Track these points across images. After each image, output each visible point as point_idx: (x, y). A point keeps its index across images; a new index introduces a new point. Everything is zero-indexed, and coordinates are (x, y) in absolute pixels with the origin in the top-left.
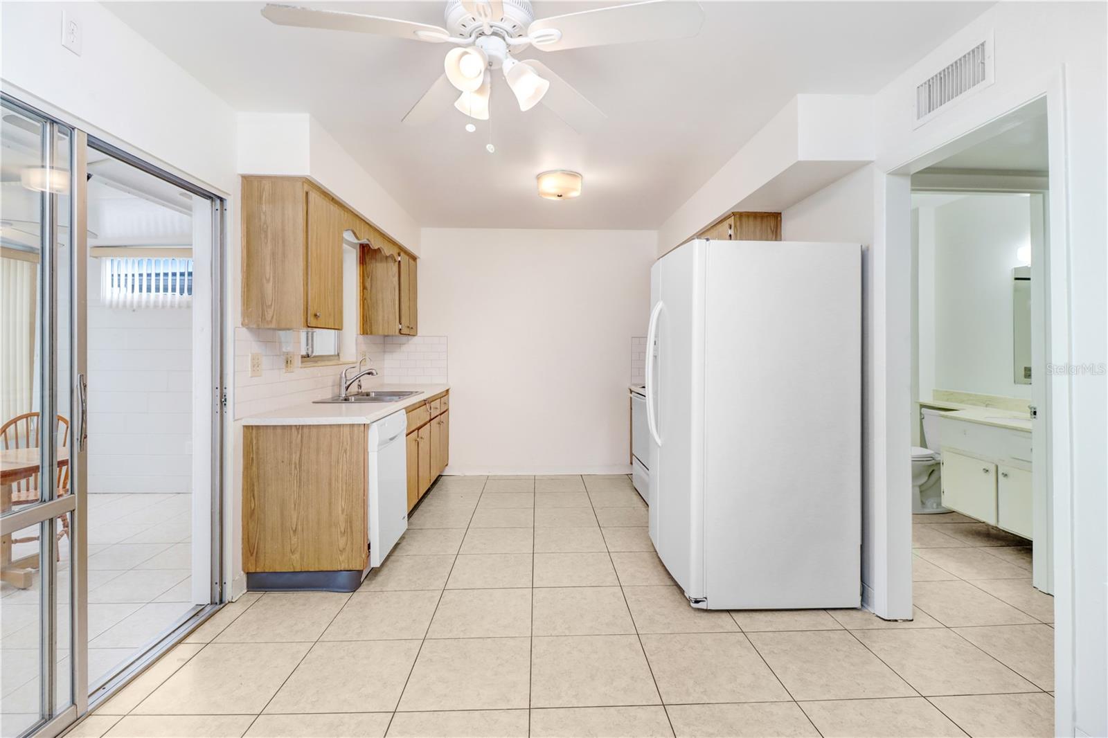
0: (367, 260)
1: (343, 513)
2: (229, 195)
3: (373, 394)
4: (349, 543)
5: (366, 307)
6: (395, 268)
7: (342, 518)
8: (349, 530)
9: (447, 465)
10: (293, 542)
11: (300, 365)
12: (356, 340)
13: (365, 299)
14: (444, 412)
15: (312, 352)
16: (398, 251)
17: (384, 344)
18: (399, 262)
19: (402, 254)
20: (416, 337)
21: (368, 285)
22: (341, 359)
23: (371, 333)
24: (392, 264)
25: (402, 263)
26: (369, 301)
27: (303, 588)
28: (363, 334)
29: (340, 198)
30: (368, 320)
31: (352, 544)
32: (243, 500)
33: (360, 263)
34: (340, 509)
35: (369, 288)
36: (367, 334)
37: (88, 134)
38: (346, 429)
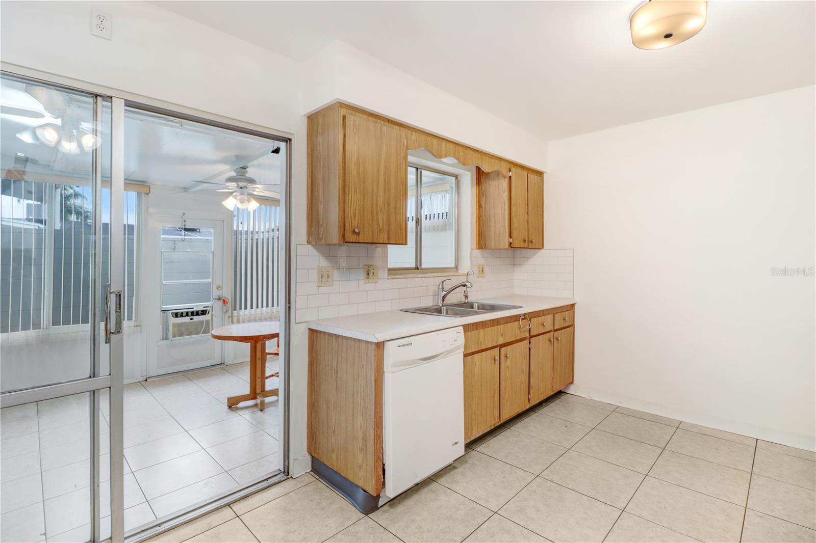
0: (482, 180)
1: (361, 430)
2: (293, 134)
3: (477, 304)
4: (364, 462)
5: (481, 223)
6: (505, 184)
7: (360, 434)
8: (364, 448)
9: (572, 383)
10: (332, 442)
11: (386, 276)
12: (471, 254)
13: (481, 216)
14: (568, 327)
15: (421, 265)
16: (508, 167)
17: (514, 257)
18: (510, 177)
19: (513, 169)
20: (542, 251)
21: (483, 203)
22: (459, 271)
23: (485, 248)
24: (503, 180)
25: (513, 179)
26: (484, 218)
27: (338, 488)
28: (479, 248)
29: (395, 119)
30: (483, 235)
31: (367, 465)
32: (308, 391)
33: (477, 184)
34: (359, 424)
35: (483, 206)
36: (482, 248)
37: (125, 100)
38: (364, 345)
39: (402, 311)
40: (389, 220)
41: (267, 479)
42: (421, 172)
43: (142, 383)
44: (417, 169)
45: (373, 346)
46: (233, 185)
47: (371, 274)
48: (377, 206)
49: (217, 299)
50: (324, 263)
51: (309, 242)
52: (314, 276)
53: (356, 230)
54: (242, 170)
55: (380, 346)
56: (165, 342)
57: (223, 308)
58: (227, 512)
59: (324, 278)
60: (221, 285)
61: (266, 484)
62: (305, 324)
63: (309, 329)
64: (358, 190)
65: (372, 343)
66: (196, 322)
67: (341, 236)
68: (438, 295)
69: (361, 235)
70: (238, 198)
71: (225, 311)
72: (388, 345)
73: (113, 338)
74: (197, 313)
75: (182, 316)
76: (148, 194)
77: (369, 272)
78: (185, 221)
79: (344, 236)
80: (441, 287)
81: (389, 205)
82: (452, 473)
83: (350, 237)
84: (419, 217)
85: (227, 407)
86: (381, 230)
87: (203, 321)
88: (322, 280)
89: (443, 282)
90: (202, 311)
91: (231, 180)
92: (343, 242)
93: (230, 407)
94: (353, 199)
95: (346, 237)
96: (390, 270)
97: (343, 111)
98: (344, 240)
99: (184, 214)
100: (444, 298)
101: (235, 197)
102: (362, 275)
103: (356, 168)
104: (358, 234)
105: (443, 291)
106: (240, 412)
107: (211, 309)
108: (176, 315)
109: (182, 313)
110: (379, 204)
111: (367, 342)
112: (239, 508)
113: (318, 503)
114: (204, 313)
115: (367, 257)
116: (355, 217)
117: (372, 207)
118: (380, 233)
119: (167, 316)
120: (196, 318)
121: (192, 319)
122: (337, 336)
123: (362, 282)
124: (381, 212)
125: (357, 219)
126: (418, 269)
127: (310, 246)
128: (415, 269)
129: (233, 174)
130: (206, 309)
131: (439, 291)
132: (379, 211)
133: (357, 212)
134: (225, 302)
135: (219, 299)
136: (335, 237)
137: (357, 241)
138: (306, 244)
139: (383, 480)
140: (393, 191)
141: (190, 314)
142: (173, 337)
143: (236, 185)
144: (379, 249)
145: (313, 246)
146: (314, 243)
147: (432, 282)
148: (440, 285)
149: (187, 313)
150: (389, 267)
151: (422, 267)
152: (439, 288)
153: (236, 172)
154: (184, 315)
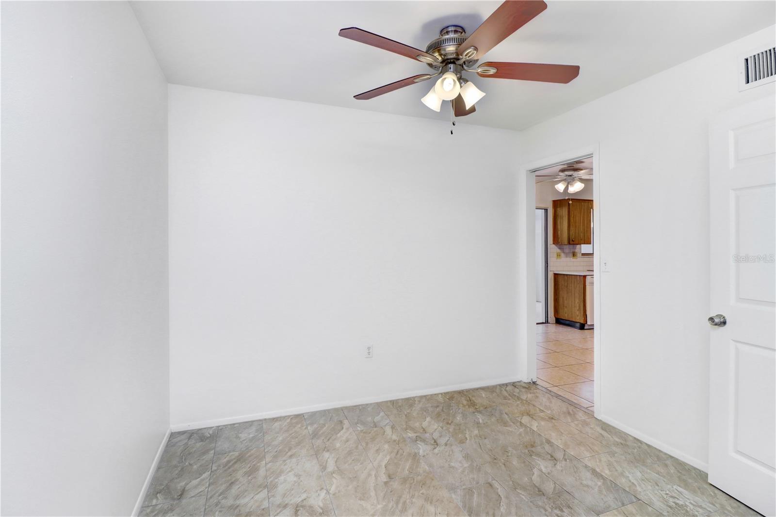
10: (565, 311)
11: (581, 256)
31: (579, 314)
38: (579, 277)
39: (587, 270)
40: (584, 236)
45: (582, 277)
50: (559, 251)
51: (553, 244)
52: (556, 256)
53: (573, 239)
55: (585, 277)
63: (554, 273)
69: (575, 241)
72: (587, 277)
77: (574, 255)
86: (582, 240)
88: (558, 257)
96: (582, 254)
98: (569, 243)
102: (571, 255)
111: (580, 276)
115: (574, 249)
117: (579, 231)
123: (571, 258)
125: (574, 235)
136: (566, 241)
137: (572, 243)
139: (586, 319)
144: (578, 246)
146: (557, 245)
150: (582, 252)
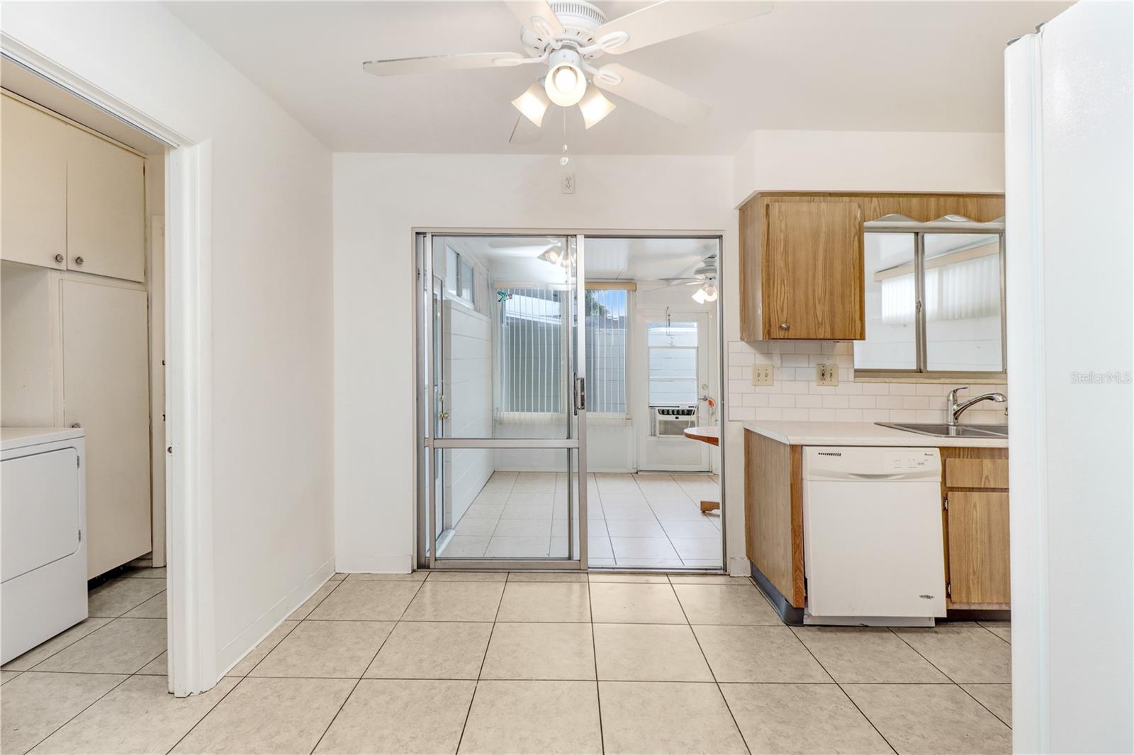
38: (782, 447)
39: (876, 424)
40: (832, 313)
41: (706, 569)
42: (923, 237)
43: (634, 475)
44: (917, 234)
45: (788, 449)
46: (701, 277)
47: (827, 376)
48: (814, 296)
49: (703, 399)
50: (761, 360)
51: (742, 339)
52: (750, 374)
53: (784, 325)
54: (711, 259)
55: (796, 450)
56: (653, 438)
57: (709, 411)
58: (665, 579)
59: (761, 377)
60: (707, 384)
61: (705, 572)
62: (740, 423)
63: (745, 429)
64: (786, 282)
65: (785, 445)
66: (680, 422)
67: (766, 332)
68: (948, 410)
69: (791, 330)
70: (707, 289)
71: (711, 413)
72: (805, 450)
73: (580, 412)
74: (683, 413)
75: (668, 414)
76: (635, 291)
77: (825, 373)
78: (669, 315)
79: (769, 333)
80: (951, 398)
81: (832, 294)
82: (925, 634)
83: (776, 333)
84: (920, 300)
85: (701, 512)
86: (820, 324)
87: (688, 422)
88: (759, 378)
89: (955, 392)
90: (688, 411)
91: (700, 271)
92: (769, 339)
93: (704, 512)
94: (779, 292)
95: (772, 334)
96: (856, 371)
97: (767, 200)
98: (771, 337)
99: (668, 308)
100: (956, 415)
101: (704, 290)
102: (813, 373)
103: (783, 258)
104: (788, 329)
105: (954, 404)
106: (711, 518)
107: (696, 409)
108: (663, 412)
109: (668, 411)
110: (816, 294)
112: (673, 579)
113: (744, 601)
114: (689, 413)
115: (822, 354)
116: (782, 310)
117: (807, 297)
118: (819, 327)
119: (655, 413)
120: (682, 418)
121: (677, 418)
122: (765, 437)
123: (813, 385)
124: (819, 303)
125: (785, 311)
126: (921, 372)
127: (743, 343)
128: (917, 372)
129: (702, 265)
130: (691, 409)
131: (948, 403)
132: (817, 302)
133: (785, 305)
134: (711, 403)
135: (705, 399)
136: (762, 333)
137: (786, 337)
138: (739, 340)
139: (805, 595)
140: (838, 276)
141: (675, 413)
142: (660, 434)
143: (704, 277)
144: (831, 347)
145: (746, 342)
146: (746, 340)
147: (940, 392)
148: (949, 396)
149: (673, 411)
150: (856, 367)
151: (929, 369)
152: (948, 400)
153: (705, 262)
154: (671, 413)
